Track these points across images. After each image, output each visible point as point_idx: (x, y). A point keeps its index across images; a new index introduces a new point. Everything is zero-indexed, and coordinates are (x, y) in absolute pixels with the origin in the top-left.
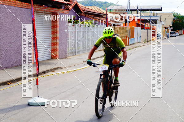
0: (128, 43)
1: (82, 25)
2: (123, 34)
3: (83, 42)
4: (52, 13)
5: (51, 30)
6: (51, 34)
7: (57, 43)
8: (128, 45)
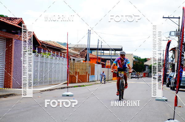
0: (88, 80)
1: (39, 55)
2: (83, 69)
3: (40, 73)
4: (7, 39)
5: (5, 57)
6: (4, 61)
7: (11, 71)
8: (88, 82)
